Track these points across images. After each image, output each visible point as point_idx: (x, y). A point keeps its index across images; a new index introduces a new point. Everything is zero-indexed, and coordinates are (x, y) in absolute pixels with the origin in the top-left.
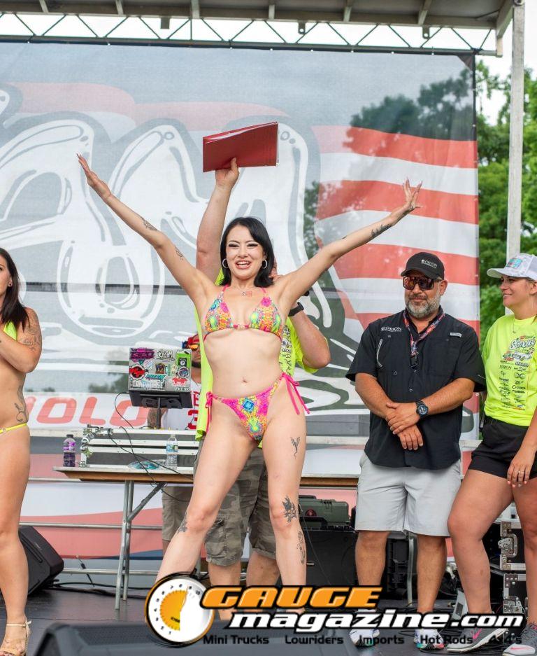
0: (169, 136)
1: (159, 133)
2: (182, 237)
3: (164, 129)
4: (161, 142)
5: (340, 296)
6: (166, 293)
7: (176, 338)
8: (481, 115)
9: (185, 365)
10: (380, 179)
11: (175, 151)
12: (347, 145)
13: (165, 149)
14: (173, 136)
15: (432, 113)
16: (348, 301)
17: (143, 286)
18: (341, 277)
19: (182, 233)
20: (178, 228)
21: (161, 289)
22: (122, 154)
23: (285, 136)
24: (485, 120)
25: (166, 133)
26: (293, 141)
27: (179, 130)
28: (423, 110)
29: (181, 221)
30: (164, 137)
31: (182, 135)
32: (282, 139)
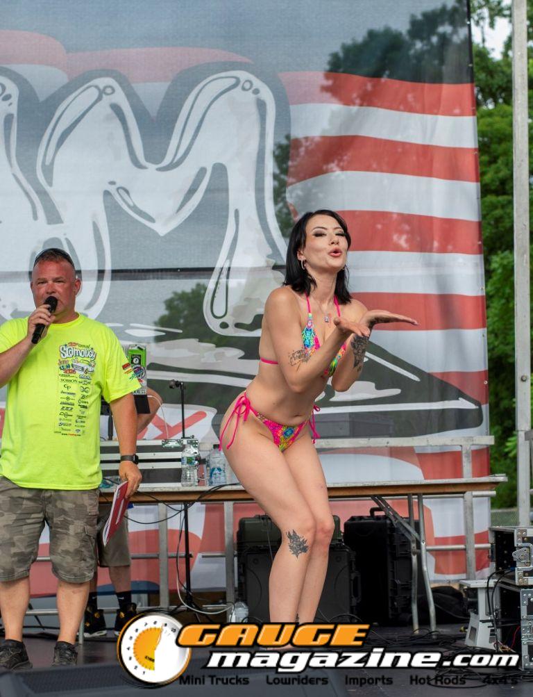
0: (109, 90)
1: (97, 87)
2: (130, 212)
3: (102, 82)
4: (99, 99)
6: (113, 279)
7: (127, 331)
8: (484, 47)
9: (140, 363)
10: (363, 133)
11: (116, 109)
12: (325, 89)
13: (104, 108)
14: (113, 91)
15: (425, 48)
17: (85, 271)
19: (129, 206)
20: (124, 200)
21: (108, 275)
22: (53, 114)
23: (247, 85)
24: (488, 53)
25: (106, 87)
26: (256, 92)
27: (120, 84)
28: (415, 45)
29: (127, 192)
30: (102, 93)
31: (123, 89)
32: (244, 89)
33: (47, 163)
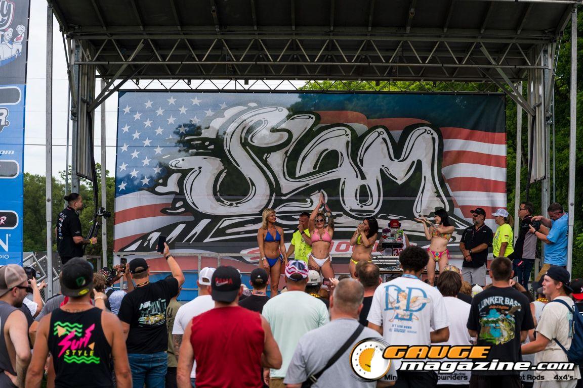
0: (382, 133)
1: (378, 132)
2: (389, 176)
3: (379, 130)
4: (379, 136)
5: (453, 199)
10: (468, 150)
11: (384, 139)
13: (380, 139)
16: (455, 200)
18: (452, 191)
19: (388, 174)
20: (387, 172)
22: (363, 141)
23: (429, 132)
26: (432, 135)
27: (386, 131)
29: (388, 169)
30: (379, 134)
31: (387, 133)
32: (428, 133)
33: (361, 158)
